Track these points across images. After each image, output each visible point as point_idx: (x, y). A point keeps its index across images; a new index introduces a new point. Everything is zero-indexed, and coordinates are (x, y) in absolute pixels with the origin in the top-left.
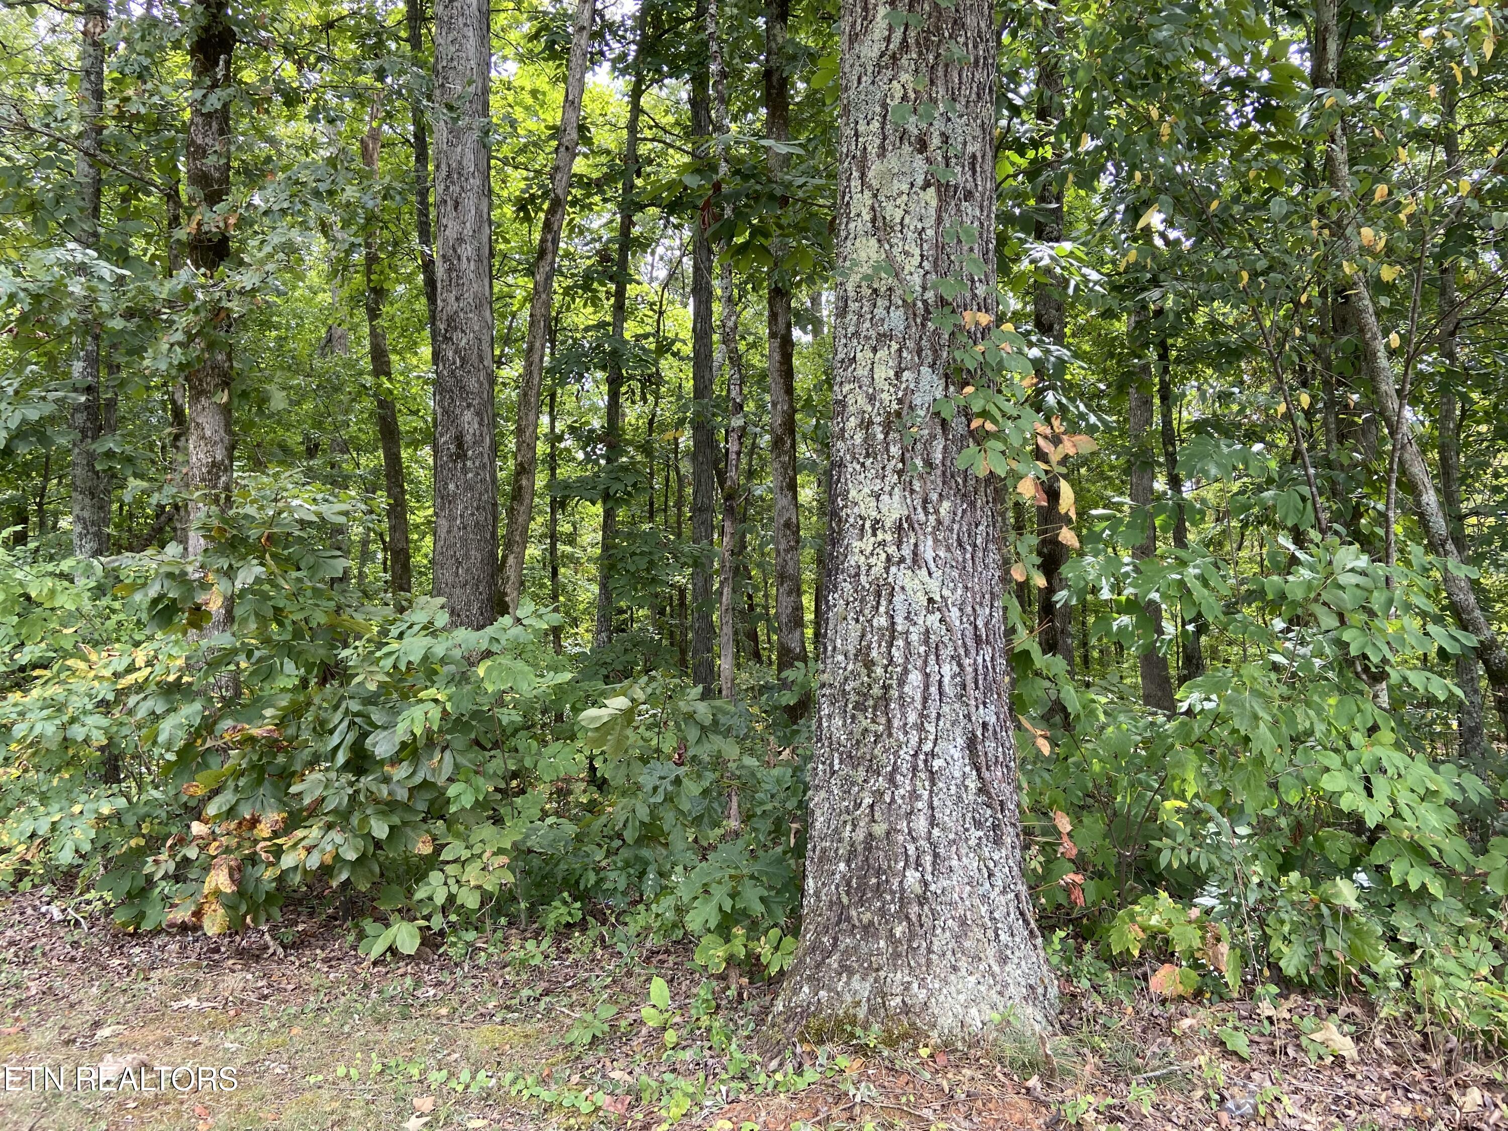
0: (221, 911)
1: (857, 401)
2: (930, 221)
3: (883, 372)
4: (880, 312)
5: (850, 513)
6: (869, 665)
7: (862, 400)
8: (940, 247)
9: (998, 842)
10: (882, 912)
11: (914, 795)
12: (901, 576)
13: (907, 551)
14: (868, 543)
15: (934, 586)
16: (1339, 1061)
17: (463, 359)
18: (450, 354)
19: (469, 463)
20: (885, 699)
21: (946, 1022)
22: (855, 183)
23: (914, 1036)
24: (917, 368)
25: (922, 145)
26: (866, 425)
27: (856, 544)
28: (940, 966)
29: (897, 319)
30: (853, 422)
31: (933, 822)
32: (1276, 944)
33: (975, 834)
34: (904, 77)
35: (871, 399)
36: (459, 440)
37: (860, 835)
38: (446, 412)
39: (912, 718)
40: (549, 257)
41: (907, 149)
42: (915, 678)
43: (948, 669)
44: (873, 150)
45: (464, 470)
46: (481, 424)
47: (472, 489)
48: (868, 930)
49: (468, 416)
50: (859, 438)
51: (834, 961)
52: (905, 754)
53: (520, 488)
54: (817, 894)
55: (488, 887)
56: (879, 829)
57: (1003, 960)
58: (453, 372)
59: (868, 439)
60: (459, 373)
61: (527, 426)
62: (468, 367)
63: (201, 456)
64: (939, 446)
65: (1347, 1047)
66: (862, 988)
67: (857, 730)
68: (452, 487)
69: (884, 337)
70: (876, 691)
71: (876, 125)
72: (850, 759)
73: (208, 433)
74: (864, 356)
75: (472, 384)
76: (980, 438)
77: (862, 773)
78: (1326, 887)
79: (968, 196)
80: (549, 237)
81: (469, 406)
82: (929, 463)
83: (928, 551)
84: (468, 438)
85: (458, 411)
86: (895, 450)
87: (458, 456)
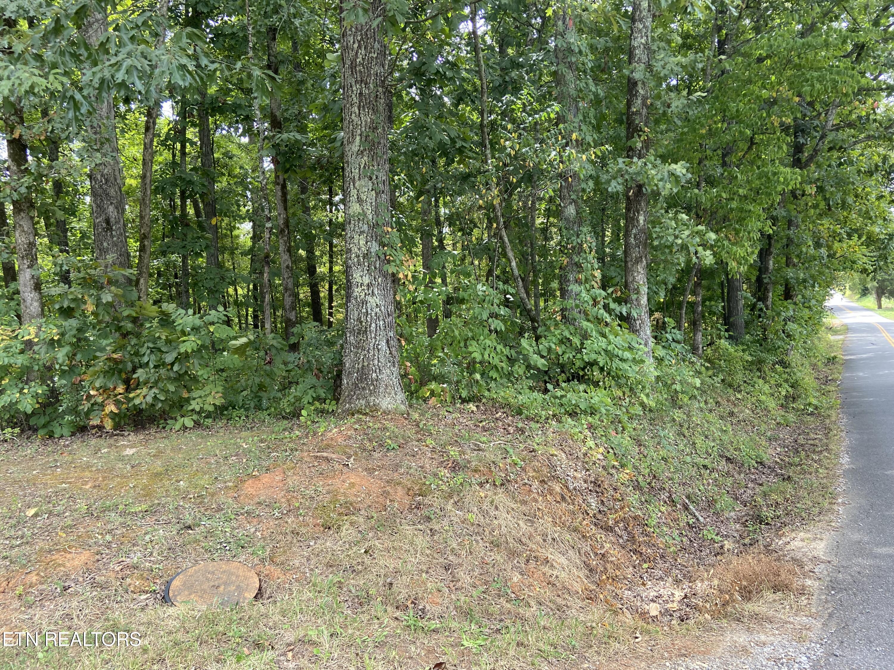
0: (110, 420)
1: (355, 250)
2: (374, 200)
3: (362, 242)
4: (360, 225)
5: (354, 281)
6: (361, 322)
7: (356, 250)
8: (376, 207)
9: (394, 366)
10: (367, 384)
11: (374, 355)
12: (369, 298)
13: (370, 292)
14: (359, 289)
15: (377, 301)
16: (472, 412)
17: (107, 180)
18: (99, 177)
19: (114, 233)
20: (366, 331)
21: (384, 407)
22: (352, 186)
23: (377, 410)
24: (371, 242)
25: (371, 179)
26: (358, 256)
27: (356, 290)
28: (382, 395)
29: (365, 228)
30: (353, 255)
31: (379, 361)
32: (461, 390)
33: (389, 364)
34: (365, 158)
35: (359, 249)
36: (108, 221)
37: (360, 366)
38: (98, 206)
39: (373, 335)
40: (152, 130)
41: (366, 179)
42: (373, 325)
43: (381, 323)
44: (357, 178)
45: (112, 236)
46: (118, 213)
47: (116, 246)
48: (364, 389)
49: (111, 208)
50: (356, 260)
51: (355, 397)
52: (371, 345)
53: (144, 246)
54: (348, 383)
55: (218, 404)
56: (366, 364)
57: (396, 394)
58: (101, 186)
59: (359, 260)
60: (104, 187)
61: (145, 215)
62: (109, 184)
63: (23, 239)
64: (378, 263)
65: (475, 409)
66: (363, 402)
67: (358, 339)
68: (105, 244)
69: (362, 232)
70: (363, 329)
71: (357, 171)
72: (357, 348)
73: (26, 229)
74: (356, 237)
75: (112, 192)
76: (389, 262)
77: (360, 351)
78: (473, 376)
79: (383, 192)
80: (151, 121)
81: (111, 203)
82: (375, 268)
83: (376, 292)
84: (112, 220)
85: (105, 206)
86: (366, 264)
87: (108, 229)
